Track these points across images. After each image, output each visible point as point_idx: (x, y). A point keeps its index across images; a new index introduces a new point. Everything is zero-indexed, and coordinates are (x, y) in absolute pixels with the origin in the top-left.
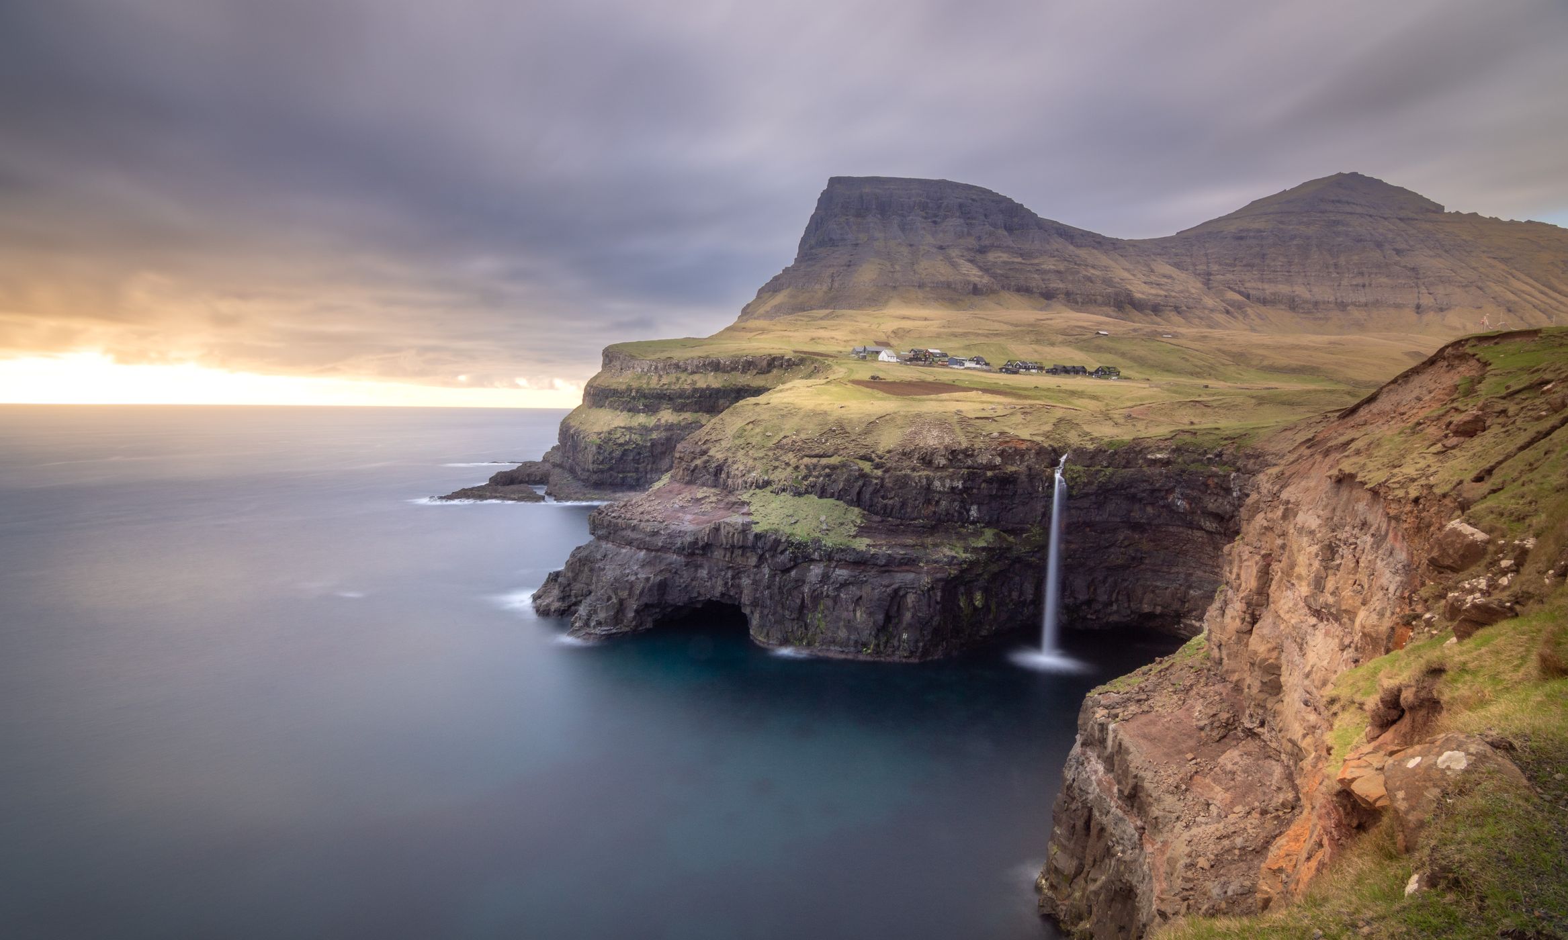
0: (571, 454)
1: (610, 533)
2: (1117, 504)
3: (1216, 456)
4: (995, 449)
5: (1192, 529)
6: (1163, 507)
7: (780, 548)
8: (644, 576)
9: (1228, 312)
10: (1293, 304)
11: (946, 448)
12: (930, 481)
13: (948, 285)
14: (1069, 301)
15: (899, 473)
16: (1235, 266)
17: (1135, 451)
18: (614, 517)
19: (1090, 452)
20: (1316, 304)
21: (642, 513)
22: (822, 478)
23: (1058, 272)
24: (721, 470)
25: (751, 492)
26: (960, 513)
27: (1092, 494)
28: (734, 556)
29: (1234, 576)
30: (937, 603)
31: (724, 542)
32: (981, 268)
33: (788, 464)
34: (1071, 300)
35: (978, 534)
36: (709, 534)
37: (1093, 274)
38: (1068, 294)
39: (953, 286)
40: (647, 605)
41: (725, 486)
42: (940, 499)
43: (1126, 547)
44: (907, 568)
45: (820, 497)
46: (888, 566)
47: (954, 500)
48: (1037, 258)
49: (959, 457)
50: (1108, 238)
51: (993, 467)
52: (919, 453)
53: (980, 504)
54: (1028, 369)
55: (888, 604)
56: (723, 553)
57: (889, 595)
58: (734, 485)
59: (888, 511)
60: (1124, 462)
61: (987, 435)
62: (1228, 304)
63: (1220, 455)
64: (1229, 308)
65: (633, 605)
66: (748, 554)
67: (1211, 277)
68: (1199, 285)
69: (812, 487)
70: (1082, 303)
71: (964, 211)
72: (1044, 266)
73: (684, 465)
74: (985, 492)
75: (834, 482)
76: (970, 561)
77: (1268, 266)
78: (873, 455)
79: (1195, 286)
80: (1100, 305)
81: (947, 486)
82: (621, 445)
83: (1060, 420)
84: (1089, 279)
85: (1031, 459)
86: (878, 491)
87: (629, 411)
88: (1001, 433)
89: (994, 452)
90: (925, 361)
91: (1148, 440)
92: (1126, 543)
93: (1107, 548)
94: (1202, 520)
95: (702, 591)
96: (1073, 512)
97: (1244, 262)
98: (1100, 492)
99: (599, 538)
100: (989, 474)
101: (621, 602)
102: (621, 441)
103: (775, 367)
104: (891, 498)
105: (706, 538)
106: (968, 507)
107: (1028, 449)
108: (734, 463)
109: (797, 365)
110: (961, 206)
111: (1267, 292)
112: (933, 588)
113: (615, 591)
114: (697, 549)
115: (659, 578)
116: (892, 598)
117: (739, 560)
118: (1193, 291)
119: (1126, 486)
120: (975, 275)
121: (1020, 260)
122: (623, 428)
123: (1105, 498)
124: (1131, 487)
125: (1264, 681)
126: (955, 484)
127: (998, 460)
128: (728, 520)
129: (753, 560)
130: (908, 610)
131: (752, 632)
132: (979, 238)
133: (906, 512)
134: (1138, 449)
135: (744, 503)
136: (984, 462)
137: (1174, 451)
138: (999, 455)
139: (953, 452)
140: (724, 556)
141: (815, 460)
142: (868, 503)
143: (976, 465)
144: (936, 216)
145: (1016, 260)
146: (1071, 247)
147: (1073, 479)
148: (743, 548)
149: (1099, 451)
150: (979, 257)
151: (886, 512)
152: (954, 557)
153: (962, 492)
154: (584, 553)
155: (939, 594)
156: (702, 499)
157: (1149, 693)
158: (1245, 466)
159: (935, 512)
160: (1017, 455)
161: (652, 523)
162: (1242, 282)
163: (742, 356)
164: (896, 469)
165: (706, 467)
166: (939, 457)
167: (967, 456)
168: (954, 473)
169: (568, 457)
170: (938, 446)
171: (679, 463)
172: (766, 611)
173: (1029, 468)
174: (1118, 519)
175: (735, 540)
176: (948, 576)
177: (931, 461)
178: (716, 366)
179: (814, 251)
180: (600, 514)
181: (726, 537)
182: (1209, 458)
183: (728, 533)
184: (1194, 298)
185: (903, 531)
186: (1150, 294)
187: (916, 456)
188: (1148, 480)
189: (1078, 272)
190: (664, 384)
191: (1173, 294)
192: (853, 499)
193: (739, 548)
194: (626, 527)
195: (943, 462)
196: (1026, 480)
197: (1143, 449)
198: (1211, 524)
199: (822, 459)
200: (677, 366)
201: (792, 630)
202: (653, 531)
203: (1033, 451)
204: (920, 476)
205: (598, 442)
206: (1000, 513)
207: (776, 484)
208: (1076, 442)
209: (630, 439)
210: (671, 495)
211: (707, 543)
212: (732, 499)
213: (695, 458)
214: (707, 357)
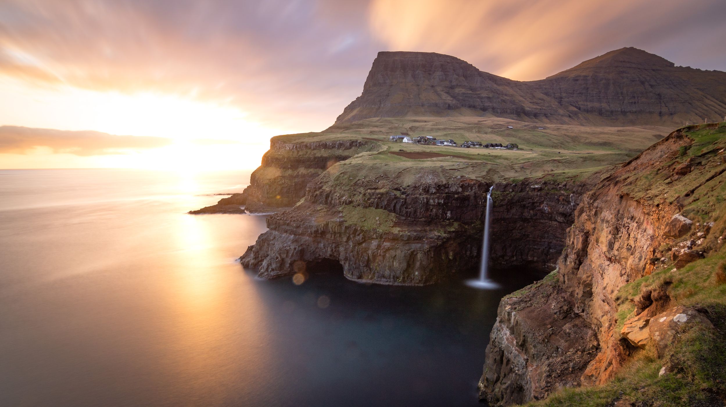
0: (257, 189)
1: (277, 227)
2: (516, 210)
3: (564, 186)
4: (459, 184)
5: (552, 221)
6: (538, 211)
8: (293, 247)
9: (570, 116)
10: (600, 112)
11: (436, 184)
12: (428, 201)
13: (436, 105)
14: (494, 112)
15: (413, 196)
16: (574, 94)
17: (525, 184)
18: (278, 219)
19: (504, 185)
20: (612, 112)
21: (291, 217)
22: (376, 199)
23: (489, 98)
24: (329, 196)
25: (343, 206)
26: (442, 215)
27: (505, 205)
28: (336, 237)
29: (571, 243)
30: (432, 258)
31: (331, 231)
32: (452, 97)
33: (360, 193)
35: (451, 225)
36: (323, 227)
37: (505, 98)
38: (493, 108)
39: (438, 105)
40: (295, 261)
41: (331, 204)
42: (433, 208)
43: (520, 230)
44: (417, 241)
45: (376, 208)
46: (409, 241)
47: (440, 209)
48: (478, 91)
49: (442, 188)
50: (512, 81)
51: (457, 193)
52: (423, 187)
53: (452, 211)
54: (474, 145)
55: (409, 258)
56: (330, 236)
57: (409, 254)
58: (335, 203)
60: (520, 190)
61: (455, 178)
62: (569, 112)
64: (571, 114)
65: (288, 261)
66: (343, 236)
67: (562, 99)
68: (557, 103)
69: (372, 204)
70: (500, 113)
71: (443, 68)
72: (482, 95)
73: (311, 194)
74: (454, 205)
75: (382, 201)
76: (447, 238)
77: (589, 94)
78: (401, 188)
79: (554, 104)
80: (509, 114)
81: (436, 202)
82: (280, 185)
83: (490, 170)
84: (504, 101)
85: (475, 189)
86: (404, 205)
87: (284, 168)
88: (462, 177)
89: (458, 186)
90: (425, 142)
91: (531, 179)
92: (520, 228)
93: (512, 230)
94: (556, 216)
95: (321, 254)
96: (496, 213)
97: (578, 92)
98: (508, 204)
99: (271, 229)
100: (456, 196)
101: (283, 260)
102: (280, 183)
103: (353, 146)
104: (410, 208)
105: (322, 229)
106: (446, 212)
107: (474, 184)
108: (335, 192)
109: (364, 145)
110: (442, 66)
111: (589, 106)
112: (430, 251)
113: (280, 254)
114: (318, 234)
115: (300, 248)
116: (410, 256)
117: (338, 239)
118: (554, 106)
119: (521, 201)
120: (449, 100)
121: (470, 92)
122: (281, 177)
123: (511, 207)
124: (523, 201)
125: (584, 291)
126: (440, 201)
127: (460, 190)
128: (332, 220)
129: (345, 239)
130: (418, 261)
131: (344, 273)
132: (451, 82)
133: (417, 215)
135: (340, 212)
136: (454, 190)
137: (544, 184)
138: (461, 187)
139: (439, 186)
140: (331, 237)
141: (373, 191)
142: (399, 211)
143: (450, 192)
144: (429, 71)
145: (468, 92)
146: (495, 86)
147: (495, 198)
148: (340, 233)
149: (508, 185)
150: (450, 92)
151: (408, 215)
152: (439, 236)
153: (443, 205)
154: (265, 237)
155: (433, 253)
156: (320, 210)
157: (530, 298)
158: (577, 190)
159: (430, 215)
160: (469, 187)
161: (296, 222)
162: (577, 102)
163: (337, 141)
164: (412, 194)
165: (321, 195)
166: (432, 189)
167: (446, 188)
168: (439, 196)
169: (255, 191)
170: (432, 183)
171: (309, 193)
172: (351, 263)
173: (475, 193)
174: (517, 217)
175: (336, 230)
176: (437, 245)
177: (428, 191)
178: (325, 146)
179: (371, 89)
180: (271, 218)
181: (332, 228)
182: (560, 187)
183: (333, 226)
184: (554, 110)
185: (416, 224)
186: (533, 108)
187: (421, 188)
188: (531, 198)
189: (498, 98)
190: (300, 155)
191: (544, 108)
192: (391, 209)
193: (338, 234)
194: (284, 224)
195: (434, 191)
196: (474, 199)
197: (529, 183)
198: (560, 218)
199: (377, 190)
200: (306, 146)
201: (364, 271)
202: (297, 226)
203: (477, 185)
204: (423, 198)
205: (269, 183)
206: (461, 215)
207: (355, 203)
208: (498, 180)
209: (284, 182)
210: (305, 209)
211: (323, 231)
212: (334, 210)
213: (316, 191)
214: (320, 142)
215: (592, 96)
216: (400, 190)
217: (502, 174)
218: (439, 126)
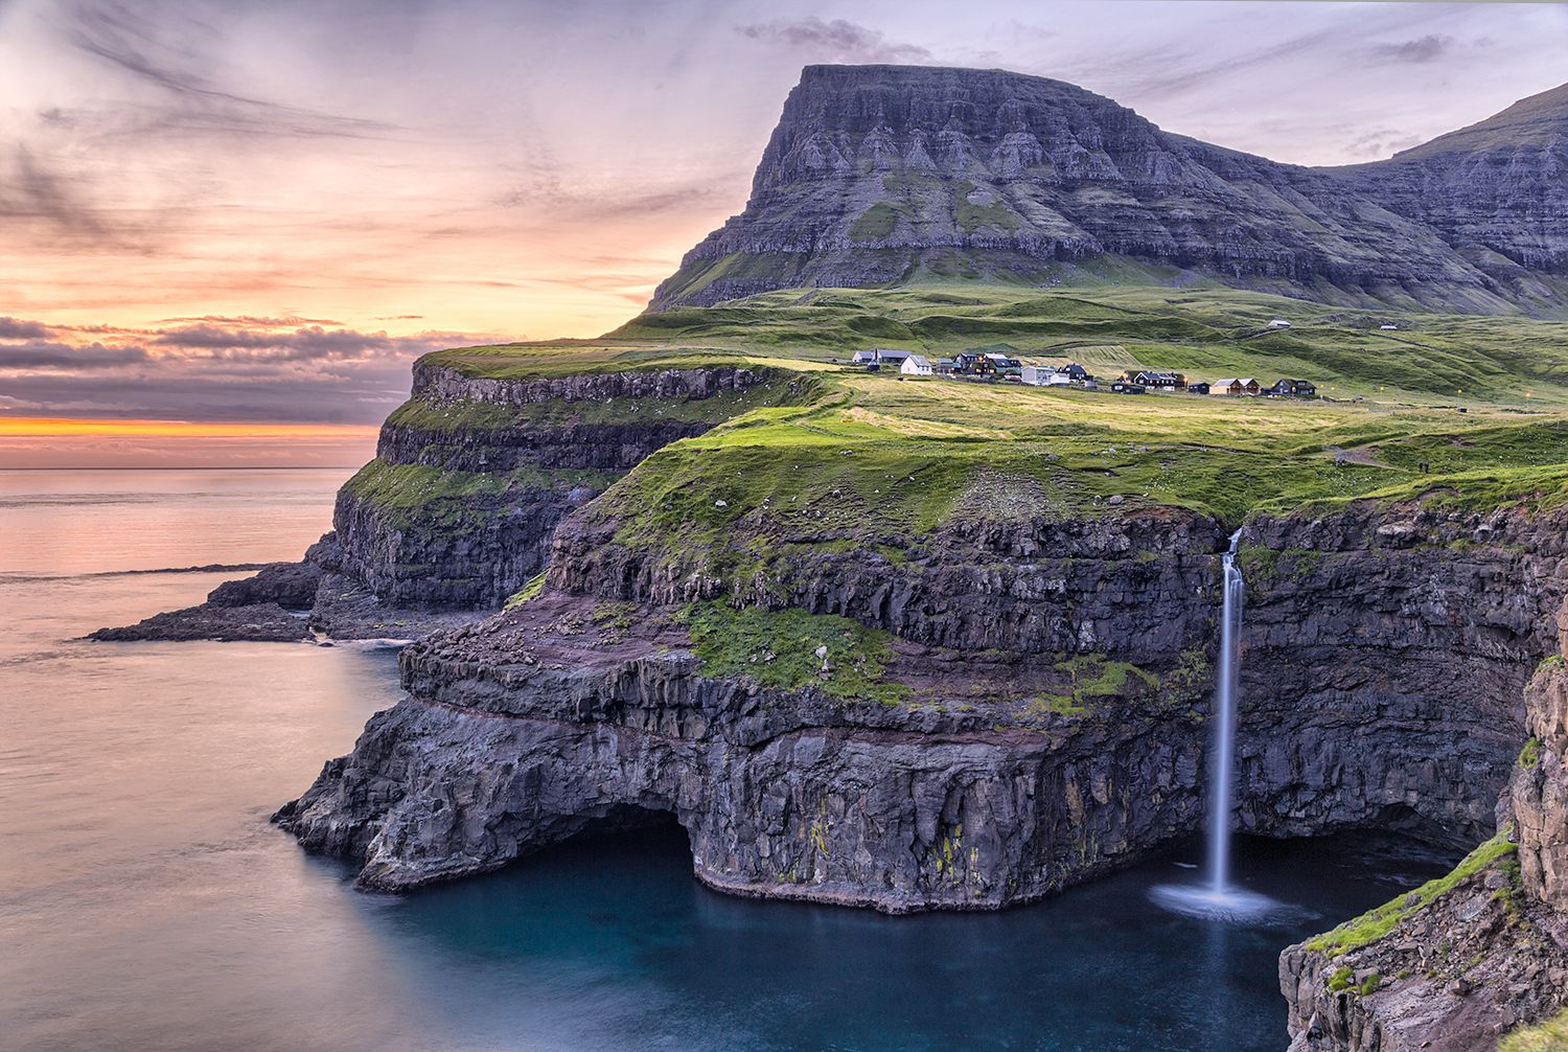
0: (357, 548)
1: (438, 687)
2: (1331, 613)
3: (1496, 527)
4: (1118, 523)
5: (1462, 654)
6: (1412, 616)
7: (749, 705)
8: (501, 763)
9: (1488, 286)
11: (1034, 522)
12: (1008, 586)
13: (1014, 245)
14: (1219, 269)
15: (953, 568)
16: (1495, 209)
17: (1356, 522)
18: (446, 657)
19: (1280, 526)
21: (496, 649)
22: (817, 580)
23: (1200, 221)
24: (638, 569)
25: (691, 606)
26: (1063, 637)
27: (1288, 598)
28: (663, 721)
29: (1553, 728)
30: (1029, 797)
31: (646, 698)
32: (1068, 216)
33: (754, 556)
34: (1221, 266)
35: (1094, 671)
36: (617, 684)
37: (1257, 225)
38: (1217, 260)
39: (1022, 246)
40: (507, 816)
41: (644, 597)
42: (1027, 612)
43: (1350, 689)
44: (973, 736)
45: (815, 613)
47: (1052, 614)
48: (1162, 197)
49: (1057, 539)
50: (1278, 166)
51: (1118, 555)
52: (987, 532)
53: (1096, 620)
54: (1158, 385)
55: (943, 801)
56: (643, 718)
57: (944, 785)
58: (660, 593)
59: (937, 635)
60: (1338, 543)
61: (1103, 498)
63: (1502, 525)
64: (1490, 279)
65: (479, 815)
66: (690, 719)
67: (1457, 228)
68: (1439, 241)
69: (802, 596)
70: (1242, 273)
71: (1036, 122)
72: (1173, 212)
73: (569, 561)
74: (1105, 598)
75: (838, 586)
76: (1085, 720)
77: (1551, 207)
78: (907, 538)
79: (1432, 245)
80: (1272, 277)
81: (1039, 589)
82: (447, 529)
83: (1227, 471)
84: (1252, 233)
85: (1179, 540)
86: (919, 599)
87: (462, 469)
88: (1127, 496)
89: (1117, 529)
90: (982, 374)
91: (1378, 502)
94: (1479, 638)
95: (607, 787)
96: (1257, 629)
97: (1510, 202)
98: (1301, 592)
99: (417, 695)
100: (1109, 565)
101: (459, 812)
102: (447, 522)
103: (719, 387)
104: (941, 614)
105: (612, 691)
106: (1075, 625)
107: (1174, 522)
108: (660, 554)
109: (757, 384)
110: (1029, 112)
111: (1552, 250)
113: (450, 791)
114: (598, 710)
115: (526, 767)
116: (949, 794)
117: (673, 730)
118: (1427, 251)
119: (1345, 582)
120: (1058, 227)
121: (1133, 201)
122: (451, 499)
123: (1311, 603)
124: (1354, 583)
126: (1051, 585)
127: (1124, 542)
128: (651, 658)
129: (698, 731)
130: (979, 810)
131: (697, 860)
132: (1062, 166)
133: (968, 637)
134: (1361, 518)
136: (1101, 546)
137: (1421, 521)
138: (1125, 532)
139: (1046, 529)
140: (646, 725)
141: (804, 549)
142: (901, 623)
143: (1086, 552)
144: (986, 129)
145: (1126, 202)
146: (1219, 181)
147: (1253, 572)
148: (681, 708)
149: (1297, 524)
150: (1062, 199)
151: (934, 636)
152: (1055, 716)
153: (1063, 599)
154: (395, 722)
155: (1032, 781)
156: (603, 621)
158: (1547, 542)
159: (1018, 636)
160: (1157, 532)
161: (514, 667)
162: (1510, 234)
163: (662, 369)
164: (947, 561)
165: (609, 563)
166: (1022, 539)
167: (1071, 535)
168: (1049, 566)
169: (350, 553)
170: (1021, 519)
171: (561, 557)
172: (723, 822)
173: (1179, 555)
174: (1334, 641)
175: (666, 696)
176: (1046, 750)
177: (1008, 546)
178: (617, 389)
179: (780, 189)
180: (419, 651)
181: (649, 688)
182: (1483, 531)
183: (653, 681)
184: (1428, 264)
185: (965, 671)
186: (1354, 257)
187: (983, 538)
188: (1383, 572)
189: (1234, 222)
190: (523, 422)
191: (1394, 257)
192: (873, 616)
193: (673, 707)
194: (468, 674)
195: (1030, 547)
196: (1175, 575)
197: (1369, 517)
198: (1494, 645)
199: (817, 546)
200: (547, 389)
201: (772, 854)
202: (516, 681)
203: (1184, 525)
204: (990, 573)
205: (406, 524)
206: (1131, 635)
207: (737, 592)
208: (1258, 507)
209: (462, 520)
210: (547, 615)
211: (615, 699)
212: (657, 619)
213: (588, 549)
214: (599, 372)
215: (1561, 216)
216: (903, 546)
217: (1272, 485)
218: (1030, 315)
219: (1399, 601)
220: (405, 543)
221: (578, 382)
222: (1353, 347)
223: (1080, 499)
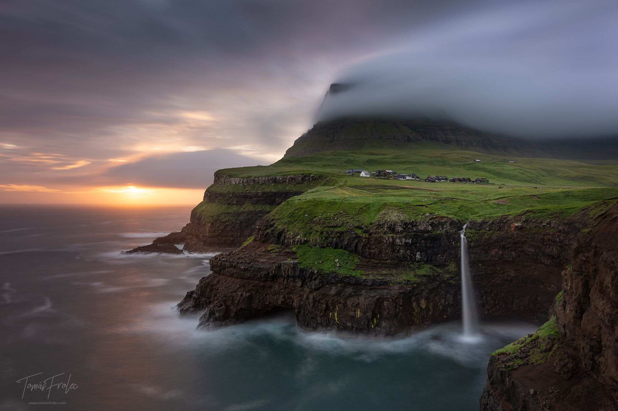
0: (197, 228)
1: (221, 270)
3: (548, 224)
4: (428, 222)
5: (537, 263)
6: (521, 252)
7: (314, 277)
8: (240, 293)
11: (402, 221)
12: (394, 240)
13: (395, 137)
14: (458, 144)
15: (376, 235)
17: (503, 222)
18: (224, 261)
19: (479, 223)
21: (239, 259)
22: (335, 239)
23: (452, 130)
24: (281, 235)
25: (297, 246)
26: (411, 257)
27: (481, 246)
28: (289, 281)
29: (569, 288)
30: (401, 305)
31: (284, 274)
32: (412, 129)
33: (316, 231)
35: (421, 268)
36: (275, 270)
38: (458, 141)
39: (397, 138)
41: (283, 243)
42: (400, 249)
43: (501, 274)
44: (383, 287)
45: (335, 248)
46: (375, 285)
47: (408, 249)
49: (409, 227)
51: (428, 232)
52: (387, 225)
53: (421, 252)
54: (439, 180)
55: (374, 307)
56: (283, 280)
57: (374, 302)
58: (288, 242)
59: (372, 256)
60: (497, 228)
61: (423, 215)
63: (549, 223)
65: (233, 309)
66: (297, 280)
69: (331, 243)
70: (465, 145)
72: (444, 127)
73: (261, 232)
74: (424, 245)
75: (342, 240)
76: (418, 283)
78: (363, 226)
80: (475, 146)
81: (403, 242)
82: (224, 222)
83: (462, 206)
84: (469, 133)
85: (447, 227)
86: (366, 245)
87: (229, 204)
88: (431, 214)
89: (427, 224)
90: (385, 176)
91: (510, 216)
92: (502, 272)
93: (491, 274)
94: (543, 259)
95: (271, 301)
96: (472, 255)
98: (486, 244)
99: (215, 272)
100: (426, 235)
101: (227, 307)
102: (224, 220)
103: (306, 180)
104: (373, 249)
105: (273, 272)
106: (415, 253)
107: (446, 222)
108: (288, 231)
109: (317, 179)
112: (397, 298)
113: (225, 301)
115: (248, 294)
116: (376, 304)
117: (291, 284)
119: (499, 241)
120: (408, 132)
122: (225, 213)
123: (489, 247)
124: (502, 241)
125: (592, 345)
126: (407, 241)
127: (430, 228)
128: (285, 262)
129: (299, 284)
130: (385, 310)
133: (382, 256)
134: (505, 221)
135: (294, 253)
136: (423, 229)
137: (524, 222)
138: (430, 225)
139: (406, 224)
141: (331, 229)
142: (361, 252)
143: (418, 230)
147: (470, 238)
148: (294, 277)
149: (484, 222)
152: (408, 281)
153: (411, 245)
154: (207, 281)
155: (401, 301)
156: (271, 250)
157: (526, 354)
158: (564, 229)
159: (397, 256)
160: (440, 225)
161: (244, 264)
163: (288, 175)
164: (375, 233)
165: (273, 233)
166: (398, 227)
167: (413, 226)
168: (406, 235)
169: (195, 229)
170: (398, 221)
171: (258, 231)
172: (306, 312)
173: (447, 232)
174: (497, 259)
175: (290, 273)
176: (406, 292)
177: (394, 229)
178: (275, 181)
180: (216, 259)
181: (284, 271)
182: (543, 225)
183: (286, 269)
185: (381, 267)
186: (501, 141)
187: (386, 226)
188: (512, 238)
190: (247, 190)
192: (352, 250)
193: (292, 277)
194: (230, 266)
195: (400, 229)
196: (446, 238)
197: (507, 221)
198: (547, 261)
199: (335, 229)
200: (254, 181)
201: (321, 322)
202: (245, 268)
203: (448, 223)
204: (388, 237)
205: (212, 220)
206: (432, 256)
207: (311, 242)
208: (471, 217)
209: (228, 219)
210: (254, 249)
211: (274, 274)
212: (287, 250)
213: (267, 229)
214: (269, 176)
216: (361, 228)
217: (476, 210)
218: (399, 159)
219: (517, 247)
220: (211, 227)
221: (263, 179)
222: (501, 168)
223: (416, 214)
